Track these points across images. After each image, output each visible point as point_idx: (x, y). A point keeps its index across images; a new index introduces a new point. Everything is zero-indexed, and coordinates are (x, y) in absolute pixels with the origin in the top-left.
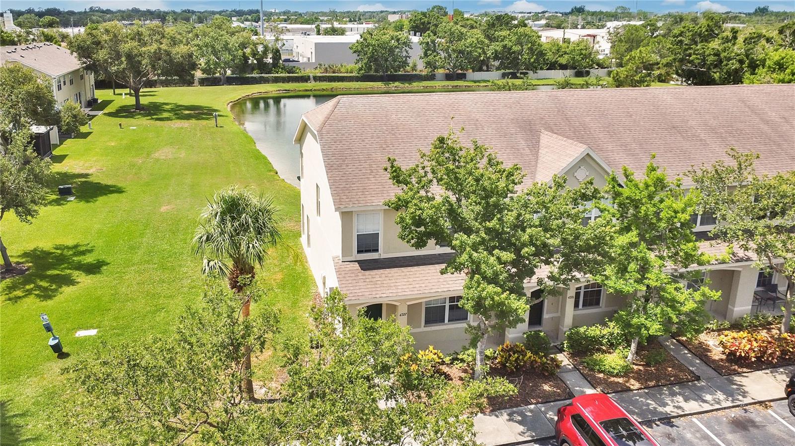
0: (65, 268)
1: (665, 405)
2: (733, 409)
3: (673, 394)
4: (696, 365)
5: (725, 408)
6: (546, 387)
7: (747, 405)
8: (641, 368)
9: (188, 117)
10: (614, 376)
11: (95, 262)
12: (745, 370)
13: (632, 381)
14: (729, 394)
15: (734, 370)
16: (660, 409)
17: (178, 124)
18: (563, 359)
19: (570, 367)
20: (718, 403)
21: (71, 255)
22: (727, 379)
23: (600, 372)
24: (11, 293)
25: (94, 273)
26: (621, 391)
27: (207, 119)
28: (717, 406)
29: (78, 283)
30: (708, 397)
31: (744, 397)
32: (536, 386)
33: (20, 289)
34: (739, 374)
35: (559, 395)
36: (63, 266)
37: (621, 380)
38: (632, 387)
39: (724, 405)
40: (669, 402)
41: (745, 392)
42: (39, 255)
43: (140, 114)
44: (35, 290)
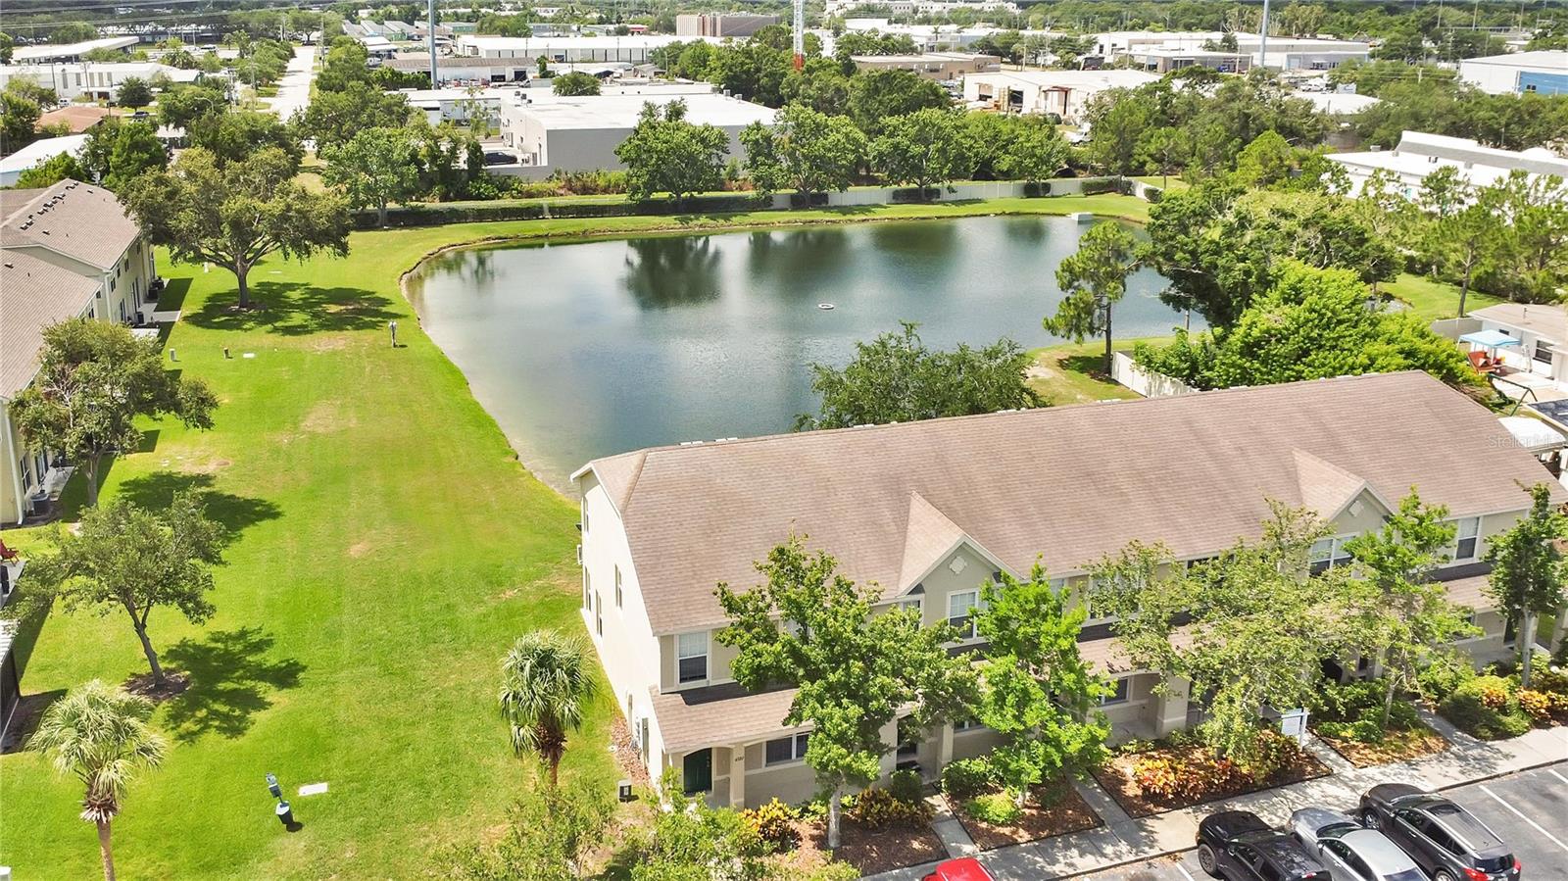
0: (241, 678)
1: (1054, 862)
2: (1135, 864)
3: (1067, 847)
4: (1103, 807)
5: (1125, 863)
6: (916, 845)
7: (1152, 858)
8: (1034, 812)
9: (336, 323)
10: (999, 825)
11: (284, 665)
12: (1161, 809)
13: (1021, 832)
14: (1134, 844)
15: (1149, 810)
16: (1049, 869)
17: (324, 343)
18: (940, 803)
19: (948, 814)
20: (1119, 857)
21: (240, 652)
22: (1136, 823)
23: (983, 820)
24: (179, 726)
25: (289, 686)
26: (1006, 846)
27: (373, 326)
28: (1118, 861)
29: (270, 704)
30: (1109, 849)
31: (1151, 847)
32: (904, 843)
33: (189, 720)
34: (1153, 815)
35: (930, 854)
36: (237, 674)
37: (1007, 831)
38: (1019, 840)
39: (1126, 859)
40: (1061, 859)
41: (1155, 841)
42: (192, 655)
43: (250, 318)
44: (212, 719)
